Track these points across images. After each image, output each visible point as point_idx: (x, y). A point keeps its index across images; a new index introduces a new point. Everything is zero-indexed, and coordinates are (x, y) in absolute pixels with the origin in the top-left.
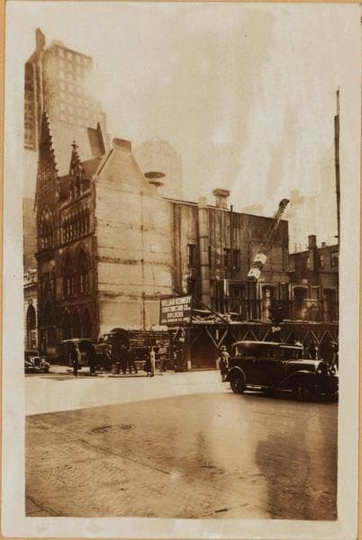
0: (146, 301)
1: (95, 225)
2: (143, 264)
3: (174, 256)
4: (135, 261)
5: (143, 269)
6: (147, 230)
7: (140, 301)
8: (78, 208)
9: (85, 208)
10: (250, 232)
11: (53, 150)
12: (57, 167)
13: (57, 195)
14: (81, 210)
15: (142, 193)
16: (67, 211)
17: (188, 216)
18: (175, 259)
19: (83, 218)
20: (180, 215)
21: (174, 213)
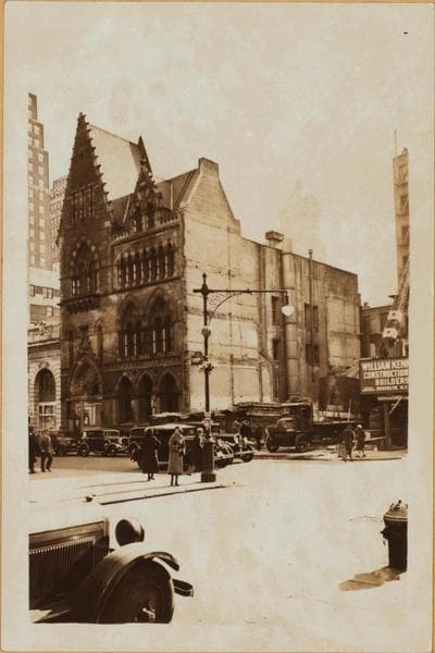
0: (234, 366)
1: (184, 266)
2: (230, 319)
3: (260, 310)
4: (223, 315)
5: (231, 325)
6: (233, 276)
7: (228, 366)
8: (152, 243)
9: (165, 243)
10: (326, 286)
11: (99, 166)
12: (106, 189)
13: (108, 224)
14: (156, 246)
15: (228, 230)
16: (126, 246)
17: (272, 263)
18: (260, 315)
19: (162, 257)
20: (264, 260)
21: (259, 258)
